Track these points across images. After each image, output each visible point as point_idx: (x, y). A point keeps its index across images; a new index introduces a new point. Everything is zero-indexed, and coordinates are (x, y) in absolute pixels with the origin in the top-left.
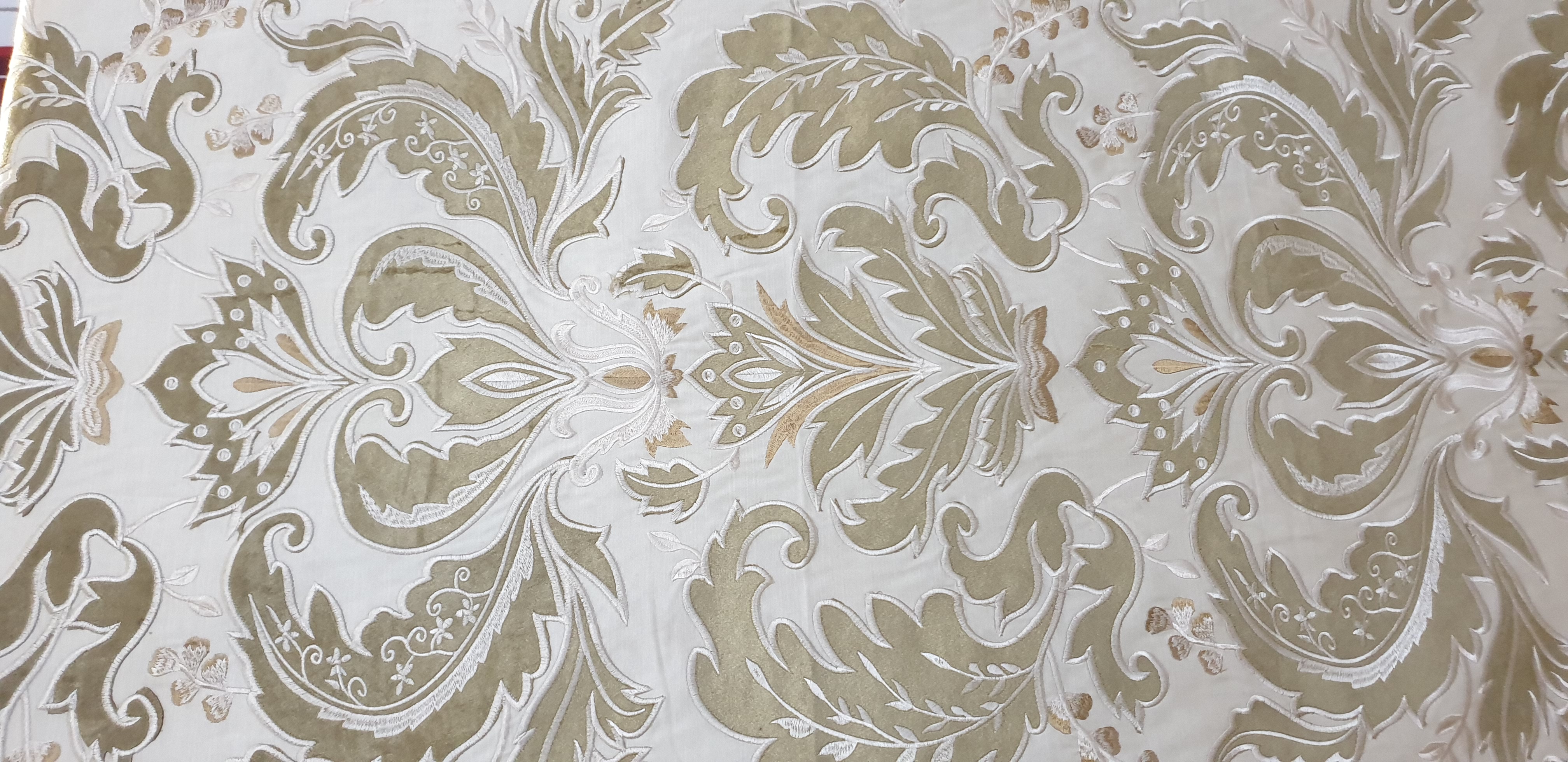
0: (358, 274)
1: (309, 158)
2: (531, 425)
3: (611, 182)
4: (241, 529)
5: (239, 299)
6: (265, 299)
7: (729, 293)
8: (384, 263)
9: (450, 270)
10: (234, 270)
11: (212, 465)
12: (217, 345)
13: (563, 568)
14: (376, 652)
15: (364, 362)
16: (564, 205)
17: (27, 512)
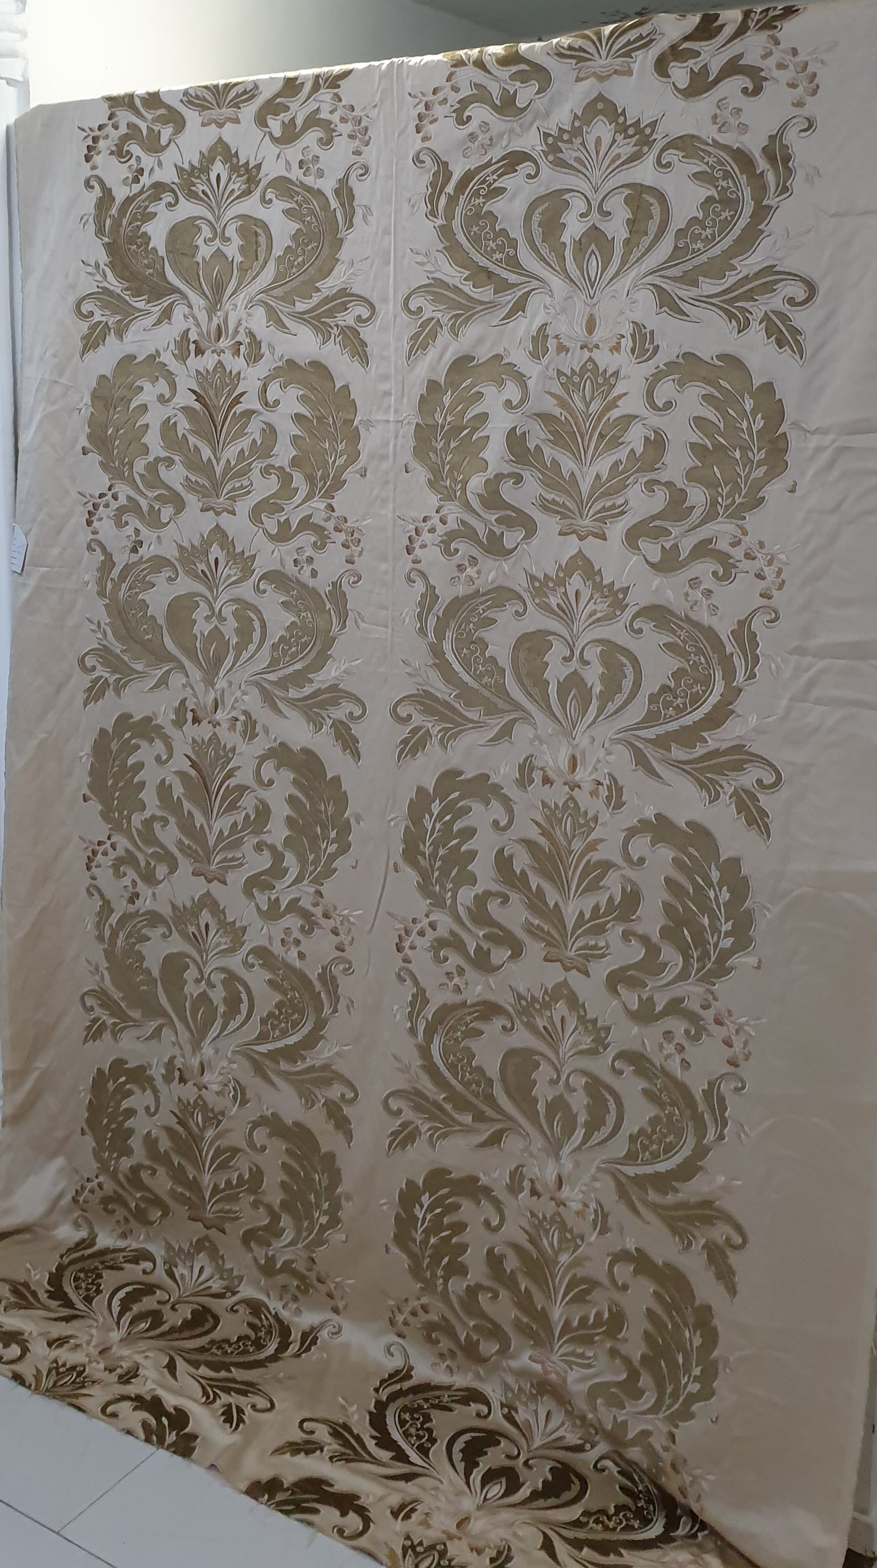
0: (256, 219)
1: (298, 194)
2: (204, 293)
3: (287, 328)
4: (173, 183)
5: (248, 171)
6: (248, 181)
7: (244, 379)
8: (259, 231)
9: (257, 259)
10: (259, 166)
11: (193, 167)
12: (232, 164)
13: (160, 307)
14: (139, 238)
15: (226, 225)
16: (280, 307)
17: (181, 101)
